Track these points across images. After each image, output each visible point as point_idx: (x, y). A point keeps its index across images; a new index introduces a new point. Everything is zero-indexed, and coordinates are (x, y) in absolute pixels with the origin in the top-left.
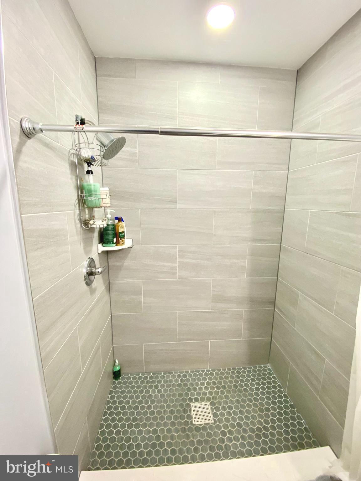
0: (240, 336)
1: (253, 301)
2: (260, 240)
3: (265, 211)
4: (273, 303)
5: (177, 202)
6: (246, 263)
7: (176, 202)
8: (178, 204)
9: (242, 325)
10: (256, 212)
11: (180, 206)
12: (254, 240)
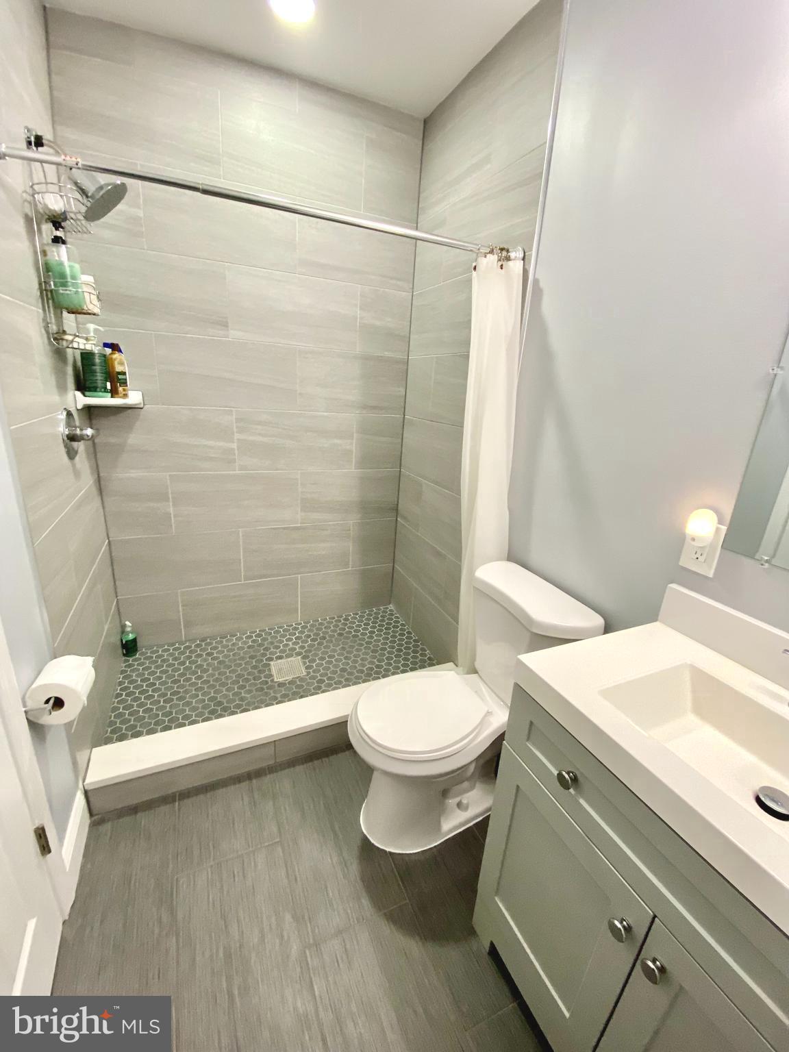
0: (347, 565)
1: (365, 507)
2: (374, 408)
3: (380, 359)
4: (396, 509)
5: (227, 326)
6: (352, 445)
7: (225, 325)
8: (232, 329)
9: (350, 546)
10: (366, 358)
11: (235, 334)
12: (365, 407)
